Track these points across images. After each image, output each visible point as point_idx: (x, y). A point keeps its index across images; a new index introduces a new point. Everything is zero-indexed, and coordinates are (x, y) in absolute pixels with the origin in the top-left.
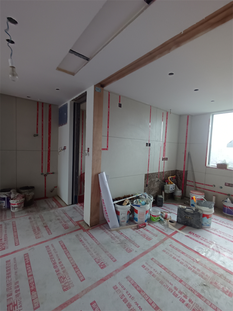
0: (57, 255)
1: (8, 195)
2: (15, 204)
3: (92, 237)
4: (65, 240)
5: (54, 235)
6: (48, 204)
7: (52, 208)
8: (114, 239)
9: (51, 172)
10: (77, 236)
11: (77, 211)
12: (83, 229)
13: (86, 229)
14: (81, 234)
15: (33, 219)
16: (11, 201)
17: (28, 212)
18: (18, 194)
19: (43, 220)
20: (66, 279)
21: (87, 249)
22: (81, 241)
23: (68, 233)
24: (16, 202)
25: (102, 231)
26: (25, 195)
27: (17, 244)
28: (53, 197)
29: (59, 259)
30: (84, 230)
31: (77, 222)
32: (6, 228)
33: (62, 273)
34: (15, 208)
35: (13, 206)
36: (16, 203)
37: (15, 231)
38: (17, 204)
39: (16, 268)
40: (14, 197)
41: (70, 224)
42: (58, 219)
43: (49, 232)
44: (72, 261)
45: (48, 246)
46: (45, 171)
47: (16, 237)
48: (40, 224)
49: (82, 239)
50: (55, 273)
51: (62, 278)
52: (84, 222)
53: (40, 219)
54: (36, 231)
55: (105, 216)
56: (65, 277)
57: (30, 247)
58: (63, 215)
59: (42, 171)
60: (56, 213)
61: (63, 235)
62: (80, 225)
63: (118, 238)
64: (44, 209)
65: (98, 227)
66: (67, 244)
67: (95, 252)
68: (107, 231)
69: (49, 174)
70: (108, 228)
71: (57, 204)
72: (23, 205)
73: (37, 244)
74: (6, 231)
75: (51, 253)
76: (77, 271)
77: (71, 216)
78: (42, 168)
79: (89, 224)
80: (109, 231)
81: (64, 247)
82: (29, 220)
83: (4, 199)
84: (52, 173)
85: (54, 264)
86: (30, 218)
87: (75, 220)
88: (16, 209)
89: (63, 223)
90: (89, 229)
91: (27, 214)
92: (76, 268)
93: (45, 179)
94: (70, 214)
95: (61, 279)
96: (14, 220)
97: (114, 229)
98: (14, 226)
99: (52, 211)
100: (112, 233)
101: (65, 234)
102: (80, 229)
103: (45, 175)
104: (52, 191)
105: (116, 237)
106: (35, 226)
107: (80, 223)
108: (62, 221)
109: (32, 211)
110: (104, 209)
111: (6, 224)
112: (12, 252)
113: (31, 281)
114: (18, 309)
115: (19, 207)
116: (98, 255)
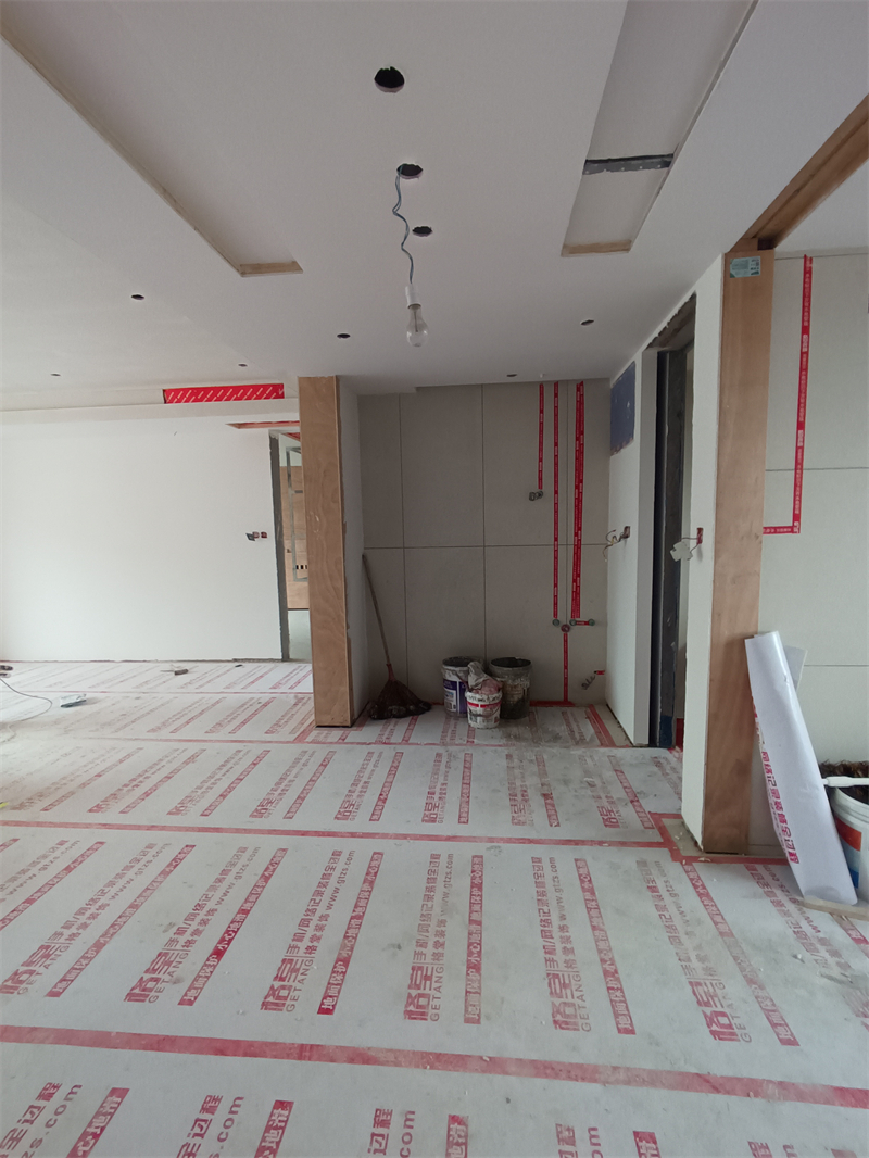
0: (559, 900)
1: (461, 674)
2: (477, 705)
3: (704, 895)
4: (601, 863)
5: (563, 833)
6: (568, 724)
7: (580, 741)
8: (810, 948)
9: (583, 617)
10: (642, 864)
11: (665, 774)
12: (671, 851)
13: (684, 854)
14: (657, 864)
15: (516, 762)
16: (468, 694)
17: (508, 736)
18: (484, 677)
19: (543, 773)
20: (569, 991)
21: (670, 928)
22: (653, 889)
23: (611, 844)
24: (479, 700)
25: (760, 890)
26: (504, 683)
27: (463, 819)
28: (591, 706)
29: (563, 917)
30: (676, 856)
31: (657, 817)
32: (448, 767)
33: (562, 966)
34: (477, 715)
35: (472, 708)
36: (480, 703)
37: (466, 783)
38: (482, 706)
39: (447, 884)
40: (477, 685)
41: (627, 813)
42: (591, 785)
43: (553, 818)
44: (602, 945)
45: (539, 860)
46: (565, 615)
47: (466, 798)
48: (532, 782)
49: (660, 884)
50: (541, 952)
51: (557, 980)
52: (683, 823)
53: (535, 768)
54: (518, 799)
55: (778, 831)
56: (567, 982)
57: (491, 840)
58: (609, 774)
59: (555, 615)
60: (588, 760)
61: (592, 842)
62: (663, 831)
63: (835, 953)
64: (556, 738)
65: (741, 866)
66: (600, 879)
67: (701, 959)
68: (780, 895)
69: (577, 623)
70: (790, 885)
71: (598, 733)
72: (497, 714)
73: (509, 841)
74: (446, 775)
75: (543, 885)
76: (613, 988)
77: (637, 786)
78: (556, 604)
79: (699, 838)
80: (794, 901)
81: (586, 881)
82: (504, 763)
83: (453, 684)
84: (587, 623)
85: (546, 922)
86: (509, 757)
87: (650, 805)
88: (478, 718)
89: (605, 802)
90: (695, 859)
91: (504, 741)
92: (611, 974)
93: (566, 641)
94: (636, 779)
95: (557, 982)
96: (470, 750)
97: (821, 903)
98: (467, 767)
99: (577, 752)
100: (807, 918)
101: (600, 843)
102: (659, 845)
103: (566, 629)
104: (585, 686)
105: (823, 941)
106: (518, 783)
107: (666, 822)
108: (603, 796)
109: (518, 738)
110: (772, 800)
111: (449, 755)
112: (449, 839)
113: (475, 938)
114: (433, 992)
115: (486, 717)
116: (710, 971)
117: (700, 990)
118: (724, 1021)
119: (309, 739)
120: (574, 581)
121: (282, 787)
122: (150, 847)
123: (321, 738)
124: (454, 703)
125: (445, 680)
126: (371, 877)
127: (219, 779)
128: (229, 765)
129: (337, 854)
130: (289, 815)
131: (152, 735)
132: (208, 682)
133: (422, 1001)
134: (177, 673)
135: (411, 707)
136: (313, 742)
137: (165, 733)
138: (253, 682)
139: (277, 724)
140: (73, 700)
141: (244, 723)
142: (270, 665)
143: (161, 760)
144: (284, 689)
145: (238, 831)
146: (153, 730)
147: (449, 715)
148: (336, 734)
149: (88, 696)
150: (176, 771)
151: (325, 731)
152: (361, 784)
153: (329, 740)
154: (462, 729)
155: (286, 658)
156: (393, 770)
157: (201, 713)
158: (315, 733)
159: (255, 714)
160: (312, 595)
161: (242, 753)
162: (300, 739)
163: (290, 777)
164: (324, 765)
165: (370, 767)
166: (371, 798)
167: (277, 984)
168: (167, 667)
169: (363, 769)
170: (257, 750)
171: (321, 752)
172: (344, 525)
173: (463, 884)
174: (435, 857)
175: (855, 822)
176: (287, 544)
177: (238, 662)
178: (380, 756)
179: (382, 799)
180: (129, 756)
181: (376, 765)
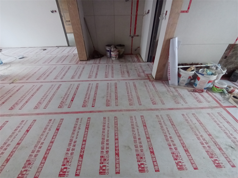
0: (130, 89)
1: (110, 48)
3: (154, 86)
4: (137, 83)
5: (131, 78)
6: (132, 58)
7: (134, 62)
8: (169, 92)
9: (136, 34)
10: (144, 82)
11: (149, 67)
12: (149, 80)
13: (151, 80)
14: (147, 82)
15: (122, 66)
16: (112, 53)
17: (120, 61)
18: (115, 49)
19: (127, 68)
20: (132, 101)
21: (148, 91)
22: (146, 86)
23: (139, 79)
24: (114, 54)
25: (163, 85)
26: (119, 50)
27: (113, 77)
28: (136, 55)
29: (131, 91)
30: (150, 81)
31: (147, 74)
32: (109, 68)
33: (131, 98)
34: (113, 57)
35: (113, 56)
37: (112, 70)
39: (111, 87)
40: (113, 51)
41: (142, 74)
42: (136, 70)
43: (129, 75)
44: (137, 94)
45: (127, 83)
46: (132, 34)
47: (113, 73)
48: (125, 70)
49: (147, 85)
50: (127, 96)
52: (152, 75)
53: (125, 67)
54: (122, 73)
55: (168, 75)
57: (118, 80)
58: (139, 68)
59: (130, 34)
60: (136, 65)
61: (136, 79)
62: (148, 77)
63: (173, 93)
64: (129, 61)
65: (161, 82)
66: (137, 85)
67: (152, 95)
68: (166, 85)
69: (135, 36)
70: (168, 84)
71: (137, 60)
72: (118, 57)
73: (121, 80)
75: (127, 86)
76: (138, 100)
77: (144, 69)
78: (130, 31)
79: (154, 78)
80: (168, 86)
81: (135, 86)
82: (120, 66)
84: (137, 36)
85: (128, 92)
86: (120, 65)
87: (146, 73)
88: (114, 58)
89: (138, 73)
90: (153, 81)
91: (119, 62)
92: (138, 98)
93: (132, 40)
94: (144, 68)
95: (130, 100)
96: (112, 64)
97: (172, 86)
98: (112, 67)
99: (133, 64)
100: (170, 88)
101: (137, 79)
102: (147, 79)
103: (132, 37)
104: (136, 50)
105: (171, 91)
106: (122, 70)
107: (149, 75)
108: (138, 71)
109: (122, 61)
110: (168, 70)
111: (109, 65)
112: (110, 80)
113: (116, 95)
114: (110, 103)
115: (115, 57)
116: (153, 96)
117: (152, 99)
118: (155, 102)
119: (79, 63)
120: (135, 25)
121: (76, 73)
122: (52, 85)
123: (81, 63)
124: (109, 55)
125: (106, 50)
126: (97, 87)
127: (62, 72)
128: (63, 69)
129: (90, 84)
130: (79, 78)
131: (44, 64)
132: (52, 52)
133: (108, 104)
134: (44, 50)
135: (100, 56)
136: (80, 64)
137: (46, 63)
138: (63, 52)
139: (71, 61)
140: (21, 57)
141: (64, 61)
142: (66, 47)
143: (48, 69)
144: (71, 53)
145: (69, 81)
146: (43, 63)
147: (108, 57)
148: (84, 62)
149: (24, 56)
150: (52, 71)
151: (82, 62)
152: (92, 72)
153: (83, 63)
154: (110, 60)
155: (69, 46)
156: (98, 69)
157: (53, 59)
158: (80, 62)
159: (65, 59)
161: (65, 67)
162: (77, 63)
163: (77, 71)
164: (83, 68)
165: (93, 68)
166: (94, 74)
167: (84, 104)
168: (41, 48)
169: (91, 69)
170: (68, 66)
171: (82, 66)
172: (78, 9)
173: (113, 87)
174: (108, 83)
175: (181, 73)
176: (62, 14)
177: (58, 47)
178: (95, 66)
179: (97, 74)
180: (40, 69)
181: (94, 68)
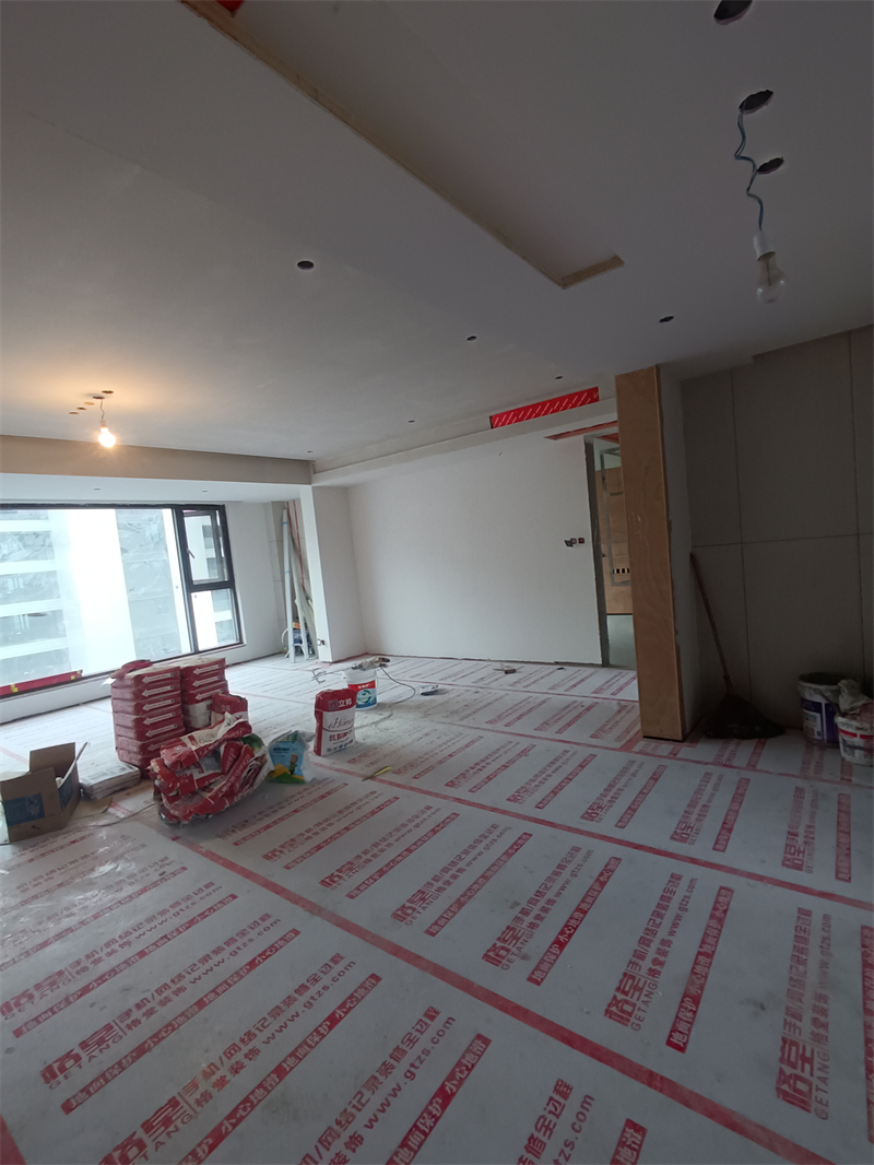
1: (828, 694)
2: (855, 735)
16: (839, 720)
18: (863, 700)
24: (857, 728)
27: (842, 876)
32: (814, 804)
34: (854, 748)
35: (847, 738)
36: (859, 733)
37: (843, 829)
38: (862, 736)
39: (824, 950)
40: (852, 709)
47: (844, 851)
74: (812, 816)
83: (816, 707)
88: (857, 752)
96: (846, 790)
98: (844, 811)
111: (815, 792)
112: (823, 895)
114: (815, 1080)
119: (637, 748)
121: (611, 794)
122: (494, 827)
123: (649, 750)
124: (818, 728)
125: (803, 700)
126: (719, 914)
127: (550, 776)
128: (558, 764)
129: (675, 878)
130: (621, 824)
131: (489, 726)
132: (534, 682)
133: (800, 1085)
134: (507, 672)
135: (757, 728)
136: (640, 752)
137: (500, 726)
138: (575, 686)
139: (601, 729)
140: (430, 689)
141: (569, 725)
142: (590, 670)
143: (498, 750)
144: (607, 694)
145: (570, 829)
146: (490, 722)
147: (810, 743)
148: (666, 748)
149: (440, 687)
150: (512, 761)
151: (653, 743)
152: (699, 807)
153: (659, 753)
154: (830, 761)
155: (606, 664)
156: (738, 797)
157: (530, 711)
158: (641, 745)
159: (578, 717)
160: (635, 598)
161: (569, 754)
162: (627, 747)
163: (619, 786)
164: (655, 778)
165: (709, 788)
166: (711, 826)
167: (620, 996)
168: (498, 665)
169: (699, 791)
170: (584, 753)
171: (651, 765)
172: (669, 523)
173: (849, 958)
174: (804, 912)
176: (604, 549)
177: (561, 665)
178: (720, 778)
179: (727, 827)
180: (472, 742)
181: (716, 788)
